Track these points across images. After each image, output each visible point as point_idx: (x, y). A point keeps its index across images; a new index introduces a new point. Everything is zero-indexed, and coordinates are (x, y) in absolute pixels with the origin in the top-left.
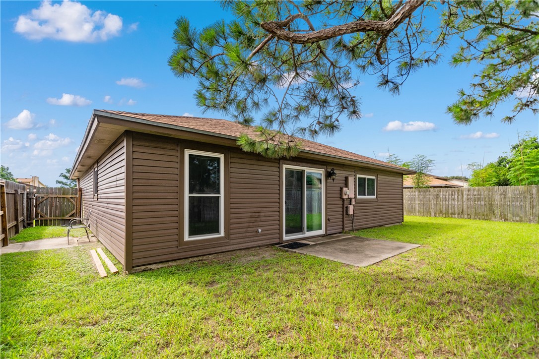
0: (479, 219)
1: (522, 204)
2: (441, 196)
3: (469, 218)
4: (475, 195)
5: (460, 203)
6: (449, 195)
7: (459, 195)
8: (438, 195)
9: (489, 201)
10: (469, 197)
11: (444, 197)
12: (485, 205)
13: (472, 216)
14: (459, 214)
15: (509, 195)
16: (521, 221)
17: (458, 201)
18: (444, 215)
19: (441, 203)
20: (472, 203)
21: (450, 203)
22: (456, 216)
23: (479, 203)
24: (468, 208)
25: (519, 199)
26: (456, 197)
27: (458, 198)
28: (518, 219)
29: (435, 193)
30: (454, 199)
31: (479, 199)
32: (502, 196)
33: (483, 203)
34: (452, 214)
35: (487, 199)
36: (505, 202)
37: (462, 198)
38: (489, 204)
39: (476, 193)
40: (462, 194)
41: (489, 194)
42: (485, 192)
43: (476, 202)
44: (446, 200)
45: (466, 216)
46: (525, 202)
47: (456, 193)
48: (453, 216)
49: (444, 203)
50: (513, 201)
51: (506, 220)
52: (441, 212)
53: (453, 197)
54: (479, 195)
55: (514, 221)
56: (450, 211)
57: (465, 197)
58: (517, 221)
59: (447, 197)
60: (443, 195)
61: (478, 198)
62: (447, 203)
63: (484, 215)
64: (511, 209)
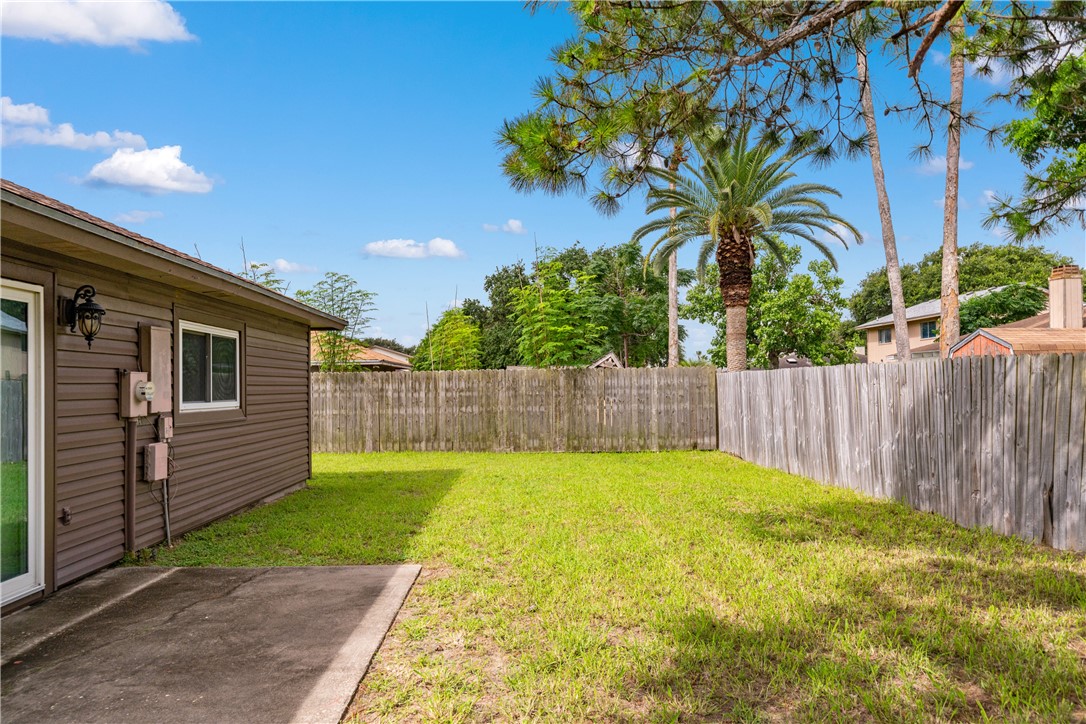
0: (470, 449)
1: (543, 409)
2: (390, 393)
3: (449, 450)
4: (462, 391)
5: (432, 410)
6: (407, 390)
7: (429, 390)
8: (382, 390)
9: (489, 405)
10: (449, 394)
11: (396, 395)
12: (481, 413)
13: (456, 445)
14: (428, 440)
15: (523, 390)
16: (541, 448)
17: (427, 406)
18: (397, 446)
19: (390, 411)
20: (456, 410)
21: (410, 411)
22: (423, 444)
23: (469, 409)
24: (447, 422)
25: (539, 399)
26: (423, 394)
27: (427, 399)
28: (536, 443)
29: (376, 385)
30: (417, 402)
31: (469, 401)
32: (511, 392)
33: (476, 409)
34: (415, 440)
35: (484, 400)
36: (515, 406)
37: (435, 397)
38: (488, 412)
39: (463, 385)
40: (436, 389)
41: (488, 388)
42: (481, 384)
43: (464, 409)
44: (400, 405)
45: (443, 444)
46: (548, 404)
47: (424, 386)
48: (417, 445)
49: (396, 411)
50: (528, 404)
51: (517, 448)
52: (389, 437)
53: (416, 395)
54: (469, 389)
55: (530, 449)
56: (410, 435)
57: (442, 394)
58: (535, 449)
59: (403, 395)
60: (394, 391)
61: (468, 398)
62: (403, 412)
63: (478, 440)
64: (526, 421)
